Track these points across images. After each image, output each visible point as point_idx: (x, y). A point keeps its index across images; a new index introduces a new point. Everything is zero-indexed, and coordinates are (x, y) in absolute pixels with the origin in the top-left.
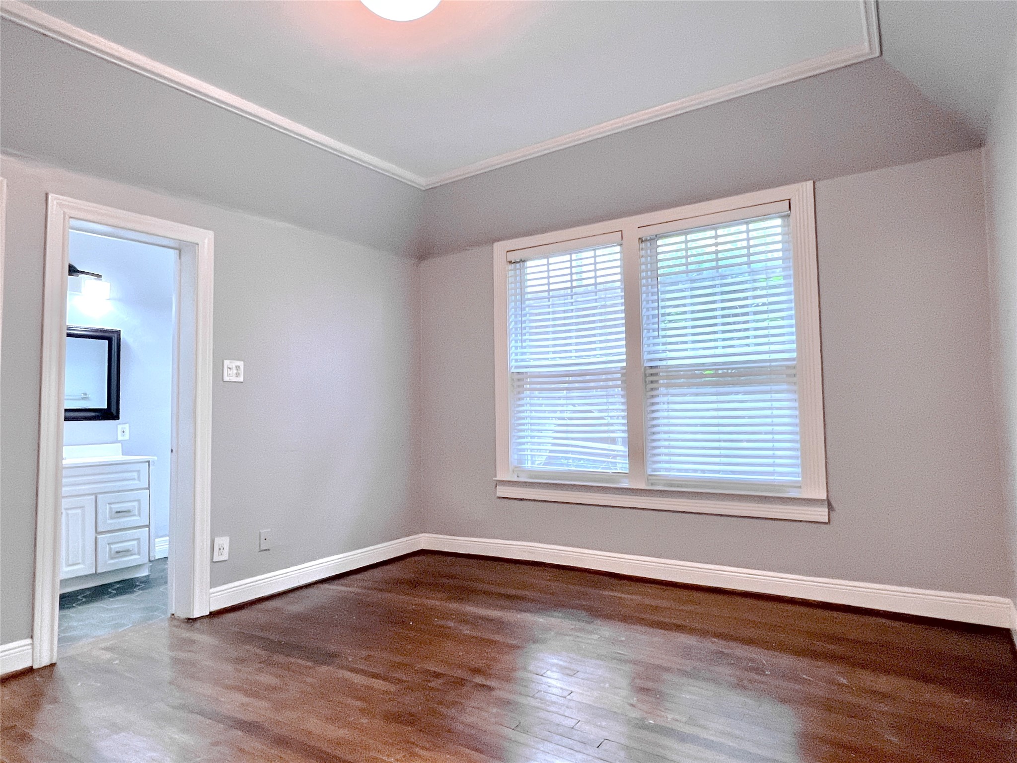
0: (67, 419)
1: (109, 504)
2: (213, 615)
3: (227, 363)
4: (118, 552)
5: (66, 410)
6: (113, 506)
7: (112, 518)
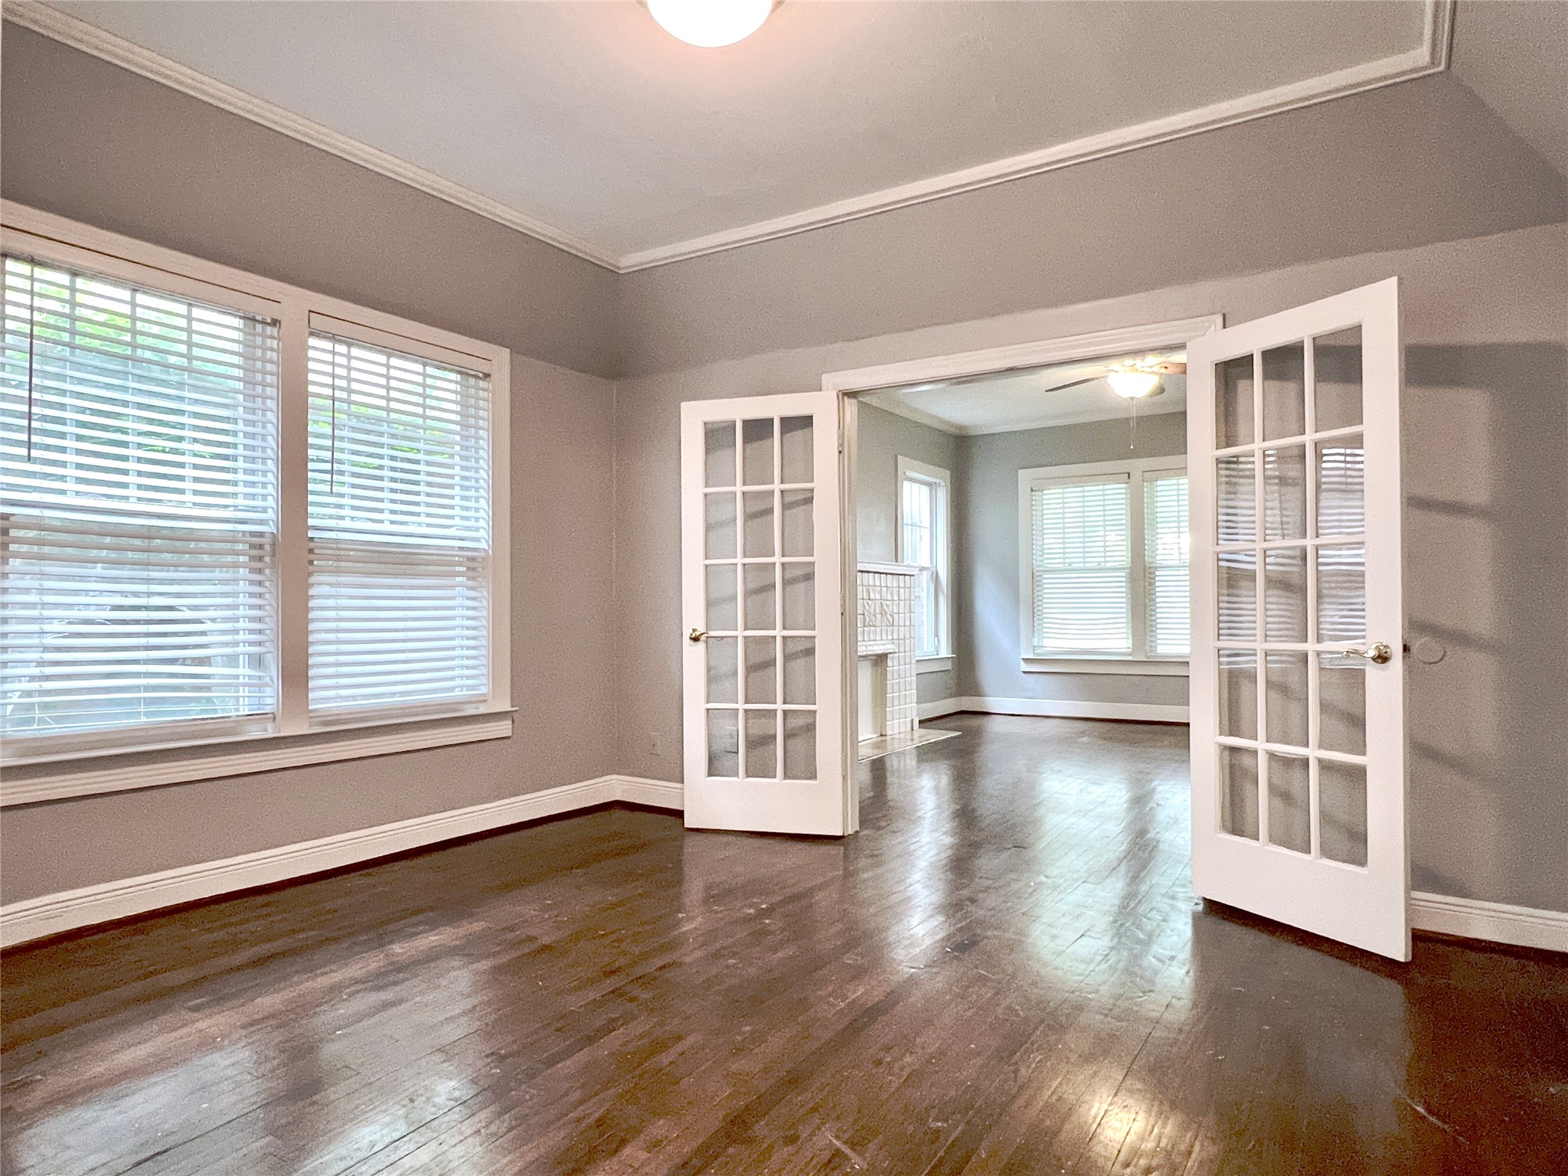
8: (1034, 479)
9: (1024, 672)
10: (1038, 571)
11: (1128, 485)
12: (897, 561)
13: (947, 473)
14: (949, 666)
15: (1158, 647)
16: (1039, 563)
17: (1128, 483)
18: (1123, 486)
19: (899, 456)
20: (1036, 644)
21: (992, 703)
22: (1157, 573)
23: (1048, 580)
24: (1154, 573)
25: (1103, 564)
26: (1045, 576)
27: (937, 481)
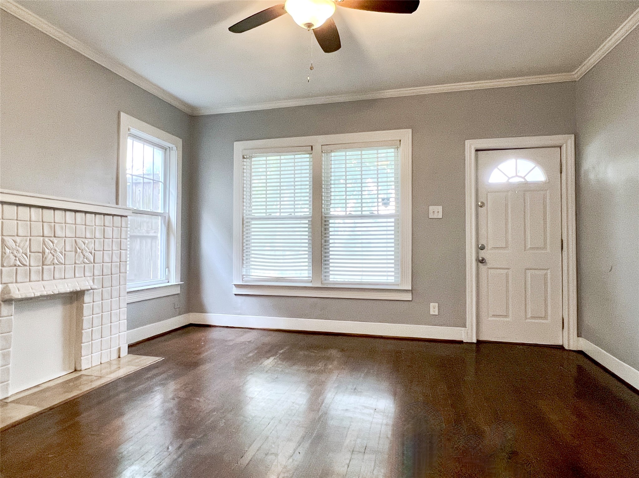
8: (245, 149)
9: (235, 294)
10: (247, 218)
11: (311, 156)
12: (117, 203)
13: (180, 141)
14: (177, 291)
15: (331, 276)
16: (248, 213)
17: (311, 154)
18: (308, 156)
19: (122, 114)
20: (244, 273)
21: (212, 318)
22: (331, 221)
23: (255, 226)
24: (328, 221)
25: (293, 214)
26: (253, 222)
27: (171, 145)
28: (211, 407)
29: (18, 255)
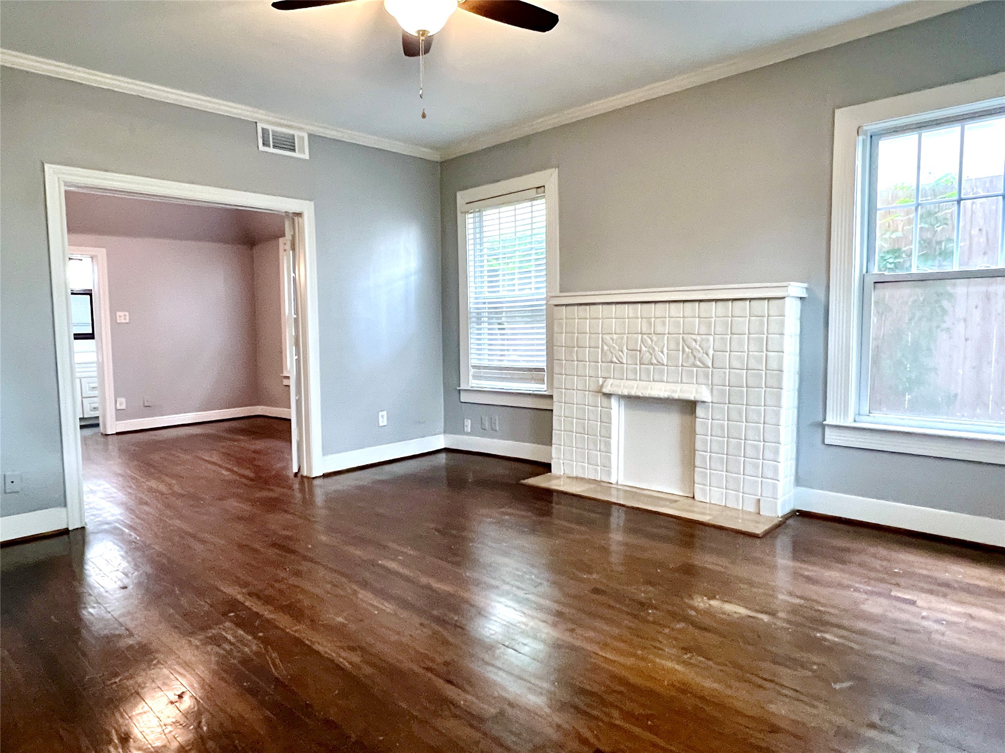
0: (75, 339)
1: (88, 383)
2: (118, 434)
3: (118, 314)
4: (94, 408)
5: (74, 334)
6: (90, 385)
7: (90, 390)
28: (538, 664)
29: (614, 352)
